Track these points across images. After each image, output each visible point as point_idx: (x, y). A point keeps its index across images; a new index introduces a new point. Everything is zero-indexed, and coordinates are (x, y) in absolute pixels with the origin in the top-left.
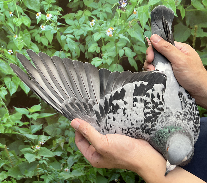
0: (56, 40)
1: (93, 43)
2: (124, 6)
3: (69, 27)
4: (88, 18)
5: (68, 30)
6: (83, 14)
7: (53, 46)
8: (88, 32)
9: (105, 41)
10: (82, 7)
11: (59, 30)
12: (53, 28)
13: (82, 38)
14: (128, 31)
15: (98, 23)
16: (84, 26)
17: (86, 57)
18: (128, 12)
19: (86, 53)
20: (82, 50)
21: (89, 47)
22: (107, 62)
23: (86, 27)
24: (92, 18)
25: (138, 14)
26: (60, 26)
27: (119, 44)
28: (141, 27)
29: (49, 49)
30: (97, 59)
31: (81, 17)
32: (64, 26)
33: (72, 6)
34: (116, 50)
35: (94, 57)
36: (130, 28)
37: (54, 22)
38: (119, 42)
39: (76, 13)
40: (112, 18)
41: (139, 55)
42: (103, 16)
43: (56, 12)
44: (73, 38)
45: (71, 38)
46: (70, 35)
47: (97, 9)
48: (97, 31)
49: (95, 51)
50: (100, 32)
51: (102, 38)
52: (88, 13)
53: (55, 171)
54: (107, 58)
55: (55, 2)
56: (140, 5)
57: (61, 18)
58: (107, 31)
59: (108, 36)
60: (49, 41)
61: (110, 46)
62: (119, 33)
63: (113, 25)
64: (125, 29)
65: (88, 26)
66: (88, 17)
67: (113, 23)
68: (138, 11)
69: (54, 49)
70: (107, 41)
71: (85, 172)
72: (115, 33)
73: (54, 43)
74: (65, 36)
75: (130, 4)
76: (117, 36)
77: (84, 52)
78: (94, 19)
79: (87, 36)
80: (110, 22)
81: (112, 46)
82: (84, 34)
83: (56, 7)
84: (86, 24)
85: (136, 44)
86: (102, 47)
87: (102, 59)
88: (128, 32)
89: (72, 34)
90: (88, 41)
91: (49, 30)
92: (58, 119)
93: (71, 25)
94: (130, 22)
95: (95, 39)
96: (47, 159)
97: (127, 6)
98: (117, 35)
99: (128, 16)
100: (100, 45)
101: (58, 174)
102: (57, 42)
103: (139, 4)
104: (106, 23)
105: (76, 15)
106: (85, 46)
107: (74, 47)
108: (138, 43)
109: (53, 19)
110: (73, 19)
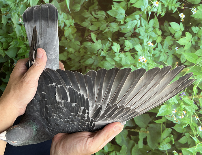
0: (135, 10)
1: (132, 45)
3: (147, 23)
4: (154, 40)
5: (144, 22)
6: (158, 35)
7: (130, 8)
8: (142, 40)
9: (135, 55)
10: (165, 34)
11: (144, 14)
12: (146, 7)
13: (137, 34)
15: (150, 49)
16: (148, 36)
17: (120, 38)
19: (124, 38)
20: (126, 34)
21: (129, 41)
22: (116, 57)
23: (147, 38)
24: (155, 43)
26: (148, 14)
29: (127, 4)
30: (119, 48)
31: (155, 33)
32: (147, 18)
33: (166, 26)
34: (127, 64)
35: (120, 45)
37: (151, 9)
38: (134, 67)
39: (159, 29)
40: (155, 61)
42: (156, 54)
43: (160, 10)
44: (137, 26)
45: (137, 25)
46: (140, 23)
47: (163, 48)
48: (143, 48)
49: (126, 46)
50: (142, 51)
51: (137, 52)
52: (159, 40)
53: (18, 10)
54: (120, 57)
55: (170, 9)
57: (155, 15)
58: (143, 57)
59: (139, 58)
60: (134, 4)
61: (130, 59)
63: (149, 62)
65: (148, 39)
66: (156, 40)
67: (150, 62)
69: (127, 9)
70: (135, 57)
71: (19, 37)
72: (142, 64)
73: (132, 8)
74: (139, 19)
76: (139, 66)
77: (125, 36)
78: (154, 45)
79: (139, 39)
80: (152, 60)
81: (130, 61)
82: (140, 36)
83: (165, 10)
84: (150, 38)
86: (129, 53)
87: (119, 52)
89: (141, 25)
90: (135, 40)
91: (144, 4)
92: (64, 12)
93: (148, 24)
95: (136, 46)
96: (28, 2)
100: (131, 51)
101: (16, 13)
102: (134, 11)
104: (151, 56)
105: (157, 29)
106: (130, 37)
107: (129, 28)
109: (154, 8)
110: (154, 26)
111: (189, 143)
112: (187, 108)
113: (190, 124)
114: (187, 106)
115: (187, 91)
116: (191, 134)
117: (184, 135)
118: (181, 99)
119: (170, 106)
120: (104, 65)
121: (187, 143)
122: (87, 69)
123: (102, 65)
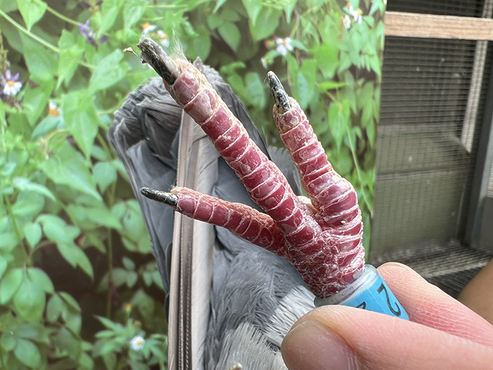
2: (14, 93)
14: (42, 166)
18: (31, 109)
25: (65, 116)
27: (19, 209)
28: (78, 154)
34: (13, 228)
36: (47, 157)
38: (19, 203)
41: (90, 231)
56: (65, 89)
62: (13, 176)
64: (32, 161)
68: (62, 105)
75: (34, 86)
76: (9, 186)
85: (73, 202)
88: (41, 171)
94: (44, 141)
97: (23, 93)
98: (7, 181)
99: (32, 122)
103: (63, 84)
108: (80, 200)
111: (236, 18)
112: (131, 19)
113: (181, 12)
114: (126, 18)
115: (74, 15)
116: (209, 10)
117: (216, 31)
118: (104, 38)
119: (136, 75)
120: (31, 303)
121: (237, 24)
122: (58, 354)
123: (33, 310)
